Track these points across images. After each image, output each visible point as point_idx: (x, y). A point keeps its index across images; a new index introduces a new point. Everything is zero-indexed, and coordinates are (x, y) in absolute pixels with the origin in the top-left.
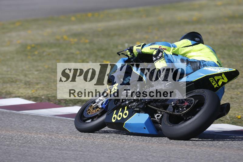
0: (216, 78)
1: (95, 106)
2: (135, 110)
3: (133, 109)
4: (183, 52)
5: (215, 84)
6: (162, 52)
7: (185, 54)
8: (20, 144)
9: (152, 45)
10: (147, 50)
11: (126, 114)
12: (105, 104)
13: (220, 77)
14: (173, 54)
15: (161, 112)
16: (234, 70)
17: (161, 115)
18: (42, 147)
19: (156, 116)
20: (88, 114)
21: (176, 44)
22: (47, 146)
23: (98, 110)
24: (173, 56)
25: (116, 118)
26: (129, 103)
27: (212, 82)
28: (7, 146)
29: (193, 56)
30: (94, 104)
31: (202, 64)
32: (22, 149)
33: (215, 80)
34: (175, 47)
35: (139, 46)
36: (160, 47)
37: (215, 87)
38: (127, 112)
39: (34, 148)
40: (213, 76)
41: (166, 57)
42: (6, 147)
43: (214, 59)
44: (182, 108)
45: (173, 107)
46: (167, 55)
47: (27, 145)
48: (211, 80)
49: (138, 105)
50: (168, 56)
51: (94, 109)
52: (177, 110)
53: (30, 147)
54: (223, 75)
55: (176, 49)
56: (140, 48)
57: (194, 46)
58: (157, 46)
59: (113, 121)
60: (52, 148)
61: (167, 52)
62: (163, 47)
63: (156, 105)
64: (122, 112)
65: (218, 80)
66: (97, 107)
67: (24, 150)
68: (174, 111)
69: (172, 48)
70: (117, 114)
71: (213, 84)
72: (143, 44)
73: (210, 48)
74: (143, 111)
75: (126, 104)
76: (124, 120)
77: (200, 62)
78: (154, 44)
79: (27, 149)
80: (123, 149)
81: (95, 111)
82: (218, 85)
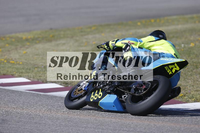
0: (170, 67)
1: (80, 88)
2: (107, 92)
3: (106, 91)
4: (147, 46)
5: (170, 72)
6: (130, 46)
7: (149, 47)
8: (95, 126)
9: (123, 40)
10: (119, 44)
11: (100, 95)
12: (87, 87)
13: (173, 66)
14: (139, 48)
15: (127, 93)
16: (184, 60)
17: (127, 96)
18: (113, 129)
19: (123, 97)
20: (74, 95)
21: (142, 39)
22: (117, 128)
23: (82, 92)
24: (139, 49)
25: (93, 98)
26: (103, 87)
27: (167, 70)
28: (85, 128)
29: (155, 49)
30: (79, 87)
31: (161, 56)
32: (96, 130)
33: (170, 69)
34: (141, 42)
35: (114, 41)
36: (129, 42)
37: (170, 74)
38: (101, 93)
39: (107, 129)
40: (168, 65)
41: (133, 50)
42: (83, 129)
43: (172, 52)
44: (141, 90)
45: (134, 89)
46: (133, 48)
47: (101, 127)
48: (166, 68)
49: (109, 88)
50: (134, 50)
51: (79, 91)
52: (137, 91)
53: (103, 129)
54: (176, 65)
55: (142, 43)
56: (114, 42)
57: (157, 42)
58: (126, 41)
59: (91, 100)
60: (121, 129)
61: (134, 46)
62: (132, 42)
63: (123, 88)
64: (98, 93)
65: (172, 68)
66: (81, 89)
67: (98, 131)
68: (135, 93)
69: (139, 43)
70: (94, 95)
71: (168, 71)
72: (117, 39)
73: (171, 43)
74: (113, 93)
75: (100, 87)
76: (99, 99)
77: (159, 54)
78: (124, 39)
79: (100, 130)
80: (179, 131)
81: (80, 93)
82: (172, 72)
